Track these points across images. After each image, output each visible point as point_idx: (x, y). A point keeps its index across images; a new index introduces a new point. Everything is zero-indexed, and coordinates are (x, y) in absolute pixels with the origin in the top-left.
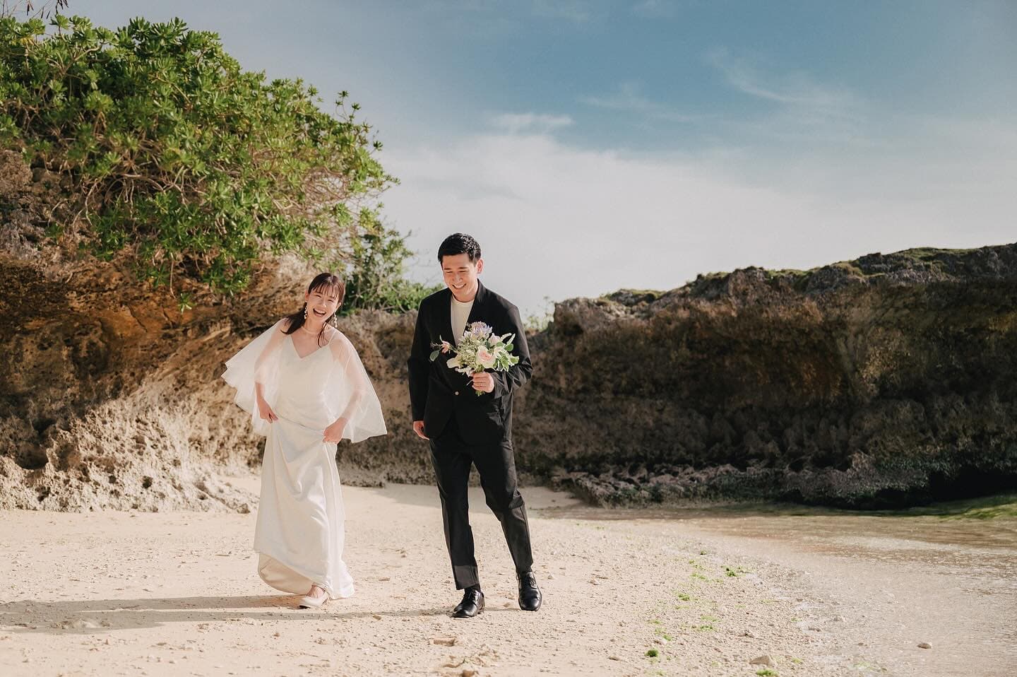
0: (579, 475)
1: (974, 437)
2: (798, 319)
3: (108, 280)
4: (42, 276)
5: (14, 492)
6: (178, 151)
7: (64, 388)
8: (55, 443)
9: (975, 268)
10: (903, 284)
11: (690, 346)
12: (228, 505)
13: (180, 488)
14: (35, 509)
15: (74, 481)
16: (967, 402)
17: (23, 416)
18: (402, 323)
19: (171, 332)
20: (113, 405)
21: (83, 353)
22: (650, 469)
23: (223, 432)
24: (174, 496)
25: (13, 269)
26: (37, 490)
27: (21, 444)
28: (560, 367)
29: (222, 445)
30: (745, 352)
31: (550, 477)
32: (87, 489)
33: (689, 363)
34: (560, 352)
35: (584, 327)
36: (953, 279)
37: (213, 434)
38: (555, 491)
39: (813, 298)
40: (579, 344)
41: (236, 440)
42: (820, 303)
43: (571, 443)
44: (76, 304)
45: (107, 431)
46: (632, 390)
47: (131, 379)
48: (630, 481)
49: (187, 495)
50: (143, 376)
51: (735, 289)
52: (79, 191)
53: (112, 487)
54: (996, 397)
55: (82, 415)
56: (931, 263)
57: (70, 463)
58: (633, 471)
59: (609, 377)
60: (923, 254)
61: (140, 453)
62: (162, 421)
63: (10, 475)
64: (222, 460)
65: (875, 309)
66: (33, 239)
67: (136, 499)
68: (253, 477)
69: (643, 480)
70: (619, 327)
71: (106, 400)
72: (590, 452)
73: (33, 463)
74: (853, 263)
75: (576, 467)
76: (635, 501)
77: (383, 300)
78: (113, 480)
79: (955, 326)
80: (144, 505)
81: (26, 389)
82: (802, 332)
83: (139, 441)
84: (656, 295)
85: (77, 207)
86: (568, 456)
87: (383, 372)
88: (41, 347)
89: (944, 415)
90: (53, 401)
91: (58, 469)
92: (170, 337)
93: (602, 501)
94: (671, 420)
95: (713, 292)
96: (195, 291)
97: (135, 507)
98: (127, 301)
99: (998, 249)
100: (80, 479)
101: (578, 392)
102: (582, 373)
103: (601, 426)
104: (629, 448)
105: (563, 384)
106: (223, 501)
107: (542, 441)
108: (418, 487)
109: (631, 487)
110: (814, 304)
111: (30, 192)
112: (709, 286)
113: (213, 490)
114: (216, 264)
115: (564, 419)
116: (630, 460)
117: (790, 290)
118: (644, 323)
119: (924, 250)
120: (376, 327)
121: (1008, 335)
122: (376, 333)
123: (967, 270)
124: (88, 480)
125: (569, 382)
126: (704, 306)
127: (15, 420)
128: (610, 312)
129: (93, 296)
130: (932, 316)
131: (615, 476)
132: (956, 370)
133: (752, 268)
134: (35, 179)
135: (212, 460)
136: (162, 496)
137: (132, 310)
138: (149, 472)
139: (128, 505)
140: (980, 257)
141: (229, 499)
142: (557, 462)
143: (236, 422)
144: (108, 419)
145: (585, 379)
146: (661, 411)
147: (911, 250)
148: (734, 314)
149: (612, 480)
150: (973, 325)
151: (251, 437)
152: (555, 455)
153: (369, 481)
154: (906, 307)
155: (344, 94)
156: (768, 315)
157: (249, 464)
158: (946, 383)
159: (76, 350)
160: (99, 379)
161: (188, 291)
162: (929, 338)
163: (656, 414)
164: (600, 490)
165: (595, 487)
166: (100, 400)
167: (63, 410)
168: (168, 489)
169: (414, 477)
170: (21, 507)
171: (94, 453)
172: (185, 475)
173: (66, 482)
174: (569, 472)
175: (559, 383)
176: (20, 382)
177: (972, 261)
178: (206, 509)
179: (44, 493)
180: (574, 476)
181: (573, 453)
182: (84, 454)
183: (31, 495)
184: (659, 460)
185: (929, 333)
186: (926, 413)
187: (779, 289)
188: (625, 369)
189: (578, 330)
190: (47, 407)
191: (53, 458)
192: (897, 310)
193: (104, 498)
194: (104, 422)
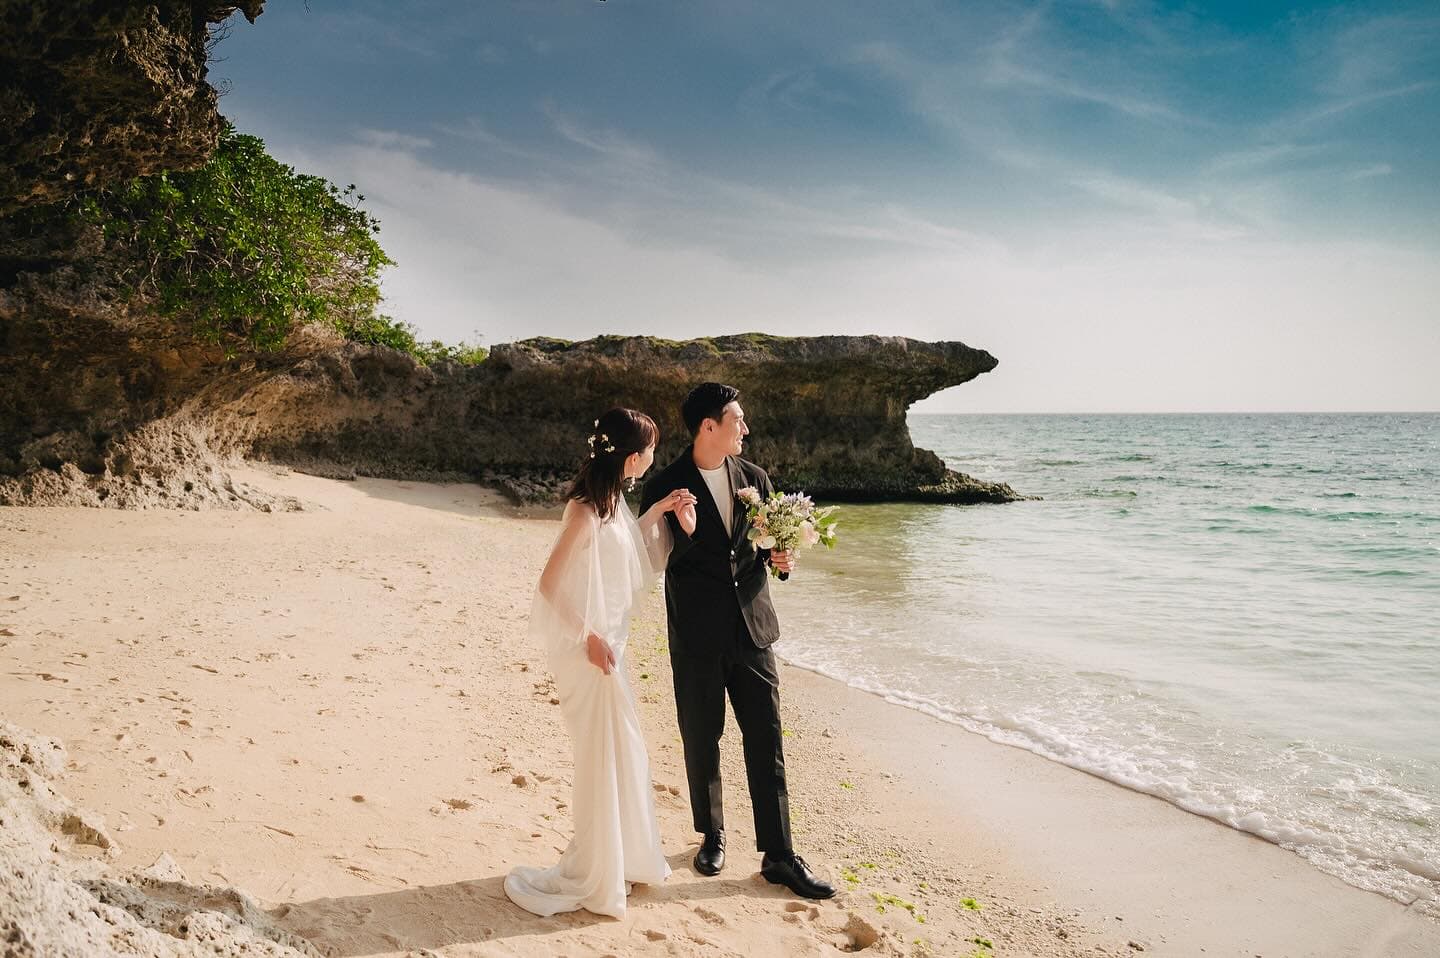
0: (504, 477)
1: (779, 467)
2: (671, 378)
3: (164, 331)
4: (113, 327)
5: (79, 493)
6: (236, 240)
7: (117, 409)
8: (112, 455)
9: (791, 353)
10: (744, 361)
11: (590, 387)
12: (253, 505)
13: (214, 491)
14: (97, 507)
15: (128, 485)
16: (776, 442)
17: (83, 431)
18: (373, 353)
19: (209, 369)
20: (158, 423)
21: (133, 381)
22: (557, 475)
23: (226, 433)
24: (209, 498)
25: (88, 321)
26: (98, 491)
27: (82, 453)
28: (492, 394)
29: (225, 443)
30: (630, 395)
31: (481, 477)
32: (140, 491)
33: (588, 399)
34: (493, 383)
35: (513, 366)
36: (777, 360)
37: (218, 434)
38: (485, 488)
39: (683, 365)
40: (508, 379)
41: (236, 439)
42: (688, 369)
43: (498, 452)
44: (135, 345)
45: (155, 444)
46: (546, 415)
47: (173, 403)
48: (543, 485)
49: (221, 497)
50: (183, 401)
51: (628, 351)
52: (144, 258)
53: (161, 490)
54: (795, 440)
55: (132, 431)
56: (762, 346)
57: (125, 470)
58: (544, 476)
59: (529, 404)
60: (758, 338)
61: (182, 463)
62: (192, 433)
63: (75, 478)
64: (225, 455)
65: (724, 376)
66: (107, 298)
67: (180, 500)
68: (250, 469)
69: (552, 484)
70: (540, 370)
71: (153, 419)
72: (512, 459)
73: (94, 470)
74: (712, 341)
75: (502, 471)
76: (548, 501)
77: (358, 333)
78: (160, 484)
79: (773, 389)
80: (187, 505)
81: (84, 408)
82: (671, 386)
83: (178, 452)
84: (566, 344)
85: (143, 272)
86: (496, 462)
87: (356, 391)
88: (99, 376)
89: (761, 451)
90: (108, 418)
91: (114, 474)
92: (207, 372)
93: (523, 499)
94: (573, 440)
95: (611, 351)
96: (235, 342)
97: (180, 506)
98: (178, 345)
99: (807, 340)
100: (134, 483)
101: (505, 414)
102: (509, 401)
103: (521, 441)
104: (541, 459)
105: (494, 407)
106: (249, 502)
107: (476, 449)
108: (381, 480)
109: (544, 489)
110: (684, 369)
111: (103, 258)
112: (608, 345)
113: (240, 493)
114: (257, 326)
115: (493, 433)
116: (541, 467)
117: (667, 357)
118: (559, 368)
119: (758, 335)
120: (352, 356)
121: (806, 398)
122: (352, 360)
123: (786, 353)
124: (140, 484)
125: (499, 406)
126: (604, 360)
127: (76, 434)
128: (534, 357)
129: (151, 341)
130: (760, 382)
131: (530, 479)
132: (771, 420)
133: (641, 337)
134: (108, 248)
135: (217, 455)
136: (202, 498)
137: (179, 352)
138: (190, 478)
139: (174, 505)
140: (794, 345)
141: (253, 500)
142: (487, 466)
143: (237, 426)
144: (154, 435)
145: (510, 405)
146: (565, 432)
147: (749, 334)
148: (625, 369)
149: (529, 482)
150: (785, 389)
151: (248, 437)
152: (485, 460)
153: (343, 475)
154: (744, 376)
155: (353, 187)
156: (651, 372)
157: (245, 457)
158: (764, 428)
159: (128, 378)
160: (147, 401)
161: (230, 342)
162: (755, 396)
163: (562, 434)
164: (521, 491)
165: (518, 488)
166: (147, 419)
167: (116, 426)
168: (205, 492)
169: (378, 472)
170: (85, 505)
171: (145, 462)
172: (216, 479)
173: (122, 485)
174: (496, 474)
175: (491, 407)
176: (80, 403)
177: (789, 348)
178: (236, 509)
179: (104, 494)
180: (501, 477)
181: (499, 459)
182: (137, 463)
183: (92, 495)
184: (563, 469)
185: (755, 394)
186: (750, 449)
187: (659, 355)
188: (541, 400)
189: (507, 368)
190: (103, 424)
191: (110, 465)
192: (738, 377)
193: (154, 499)
194: (152, 437)
